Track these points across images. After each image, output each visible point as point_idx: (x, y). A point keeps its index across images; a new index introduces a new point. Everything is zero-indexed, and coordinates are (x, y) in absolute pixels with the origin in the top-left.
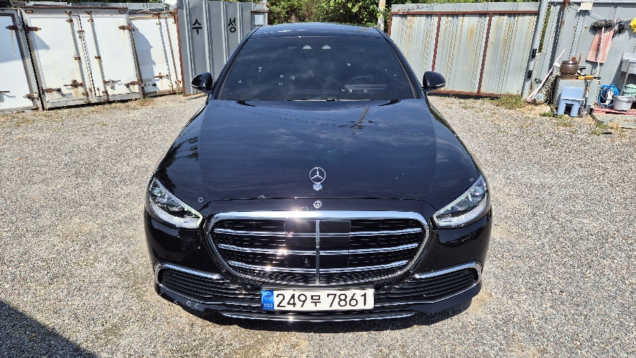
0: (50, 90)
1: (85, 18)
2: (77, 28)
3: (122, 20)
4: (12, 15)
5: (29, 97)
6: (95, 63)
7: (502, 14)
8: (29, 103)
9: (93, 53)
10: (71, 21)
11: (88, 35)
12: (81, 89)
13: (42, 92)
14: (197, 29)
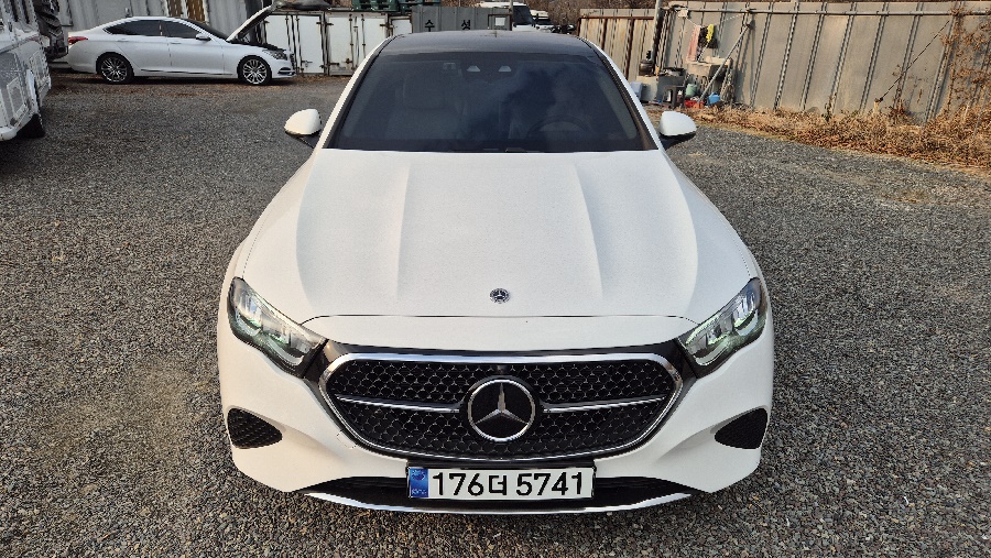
0: (334, 64)
1: (359, 19)
2: (353, 25)
3: (383, 20)
4: (320, 16)
5: (322, 67)
6: (361, 47)
7: (640, 19)
8: (322, 71)
9: (361, 42)
10: (351, 20)
11: (360, 30)
12: (350, 65)
13: (329, 64)
14: (429, 27)
